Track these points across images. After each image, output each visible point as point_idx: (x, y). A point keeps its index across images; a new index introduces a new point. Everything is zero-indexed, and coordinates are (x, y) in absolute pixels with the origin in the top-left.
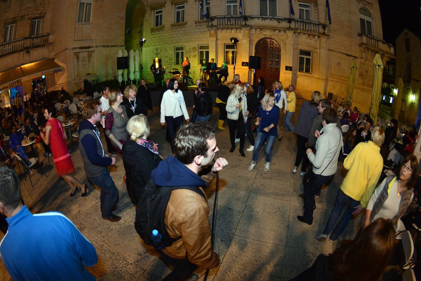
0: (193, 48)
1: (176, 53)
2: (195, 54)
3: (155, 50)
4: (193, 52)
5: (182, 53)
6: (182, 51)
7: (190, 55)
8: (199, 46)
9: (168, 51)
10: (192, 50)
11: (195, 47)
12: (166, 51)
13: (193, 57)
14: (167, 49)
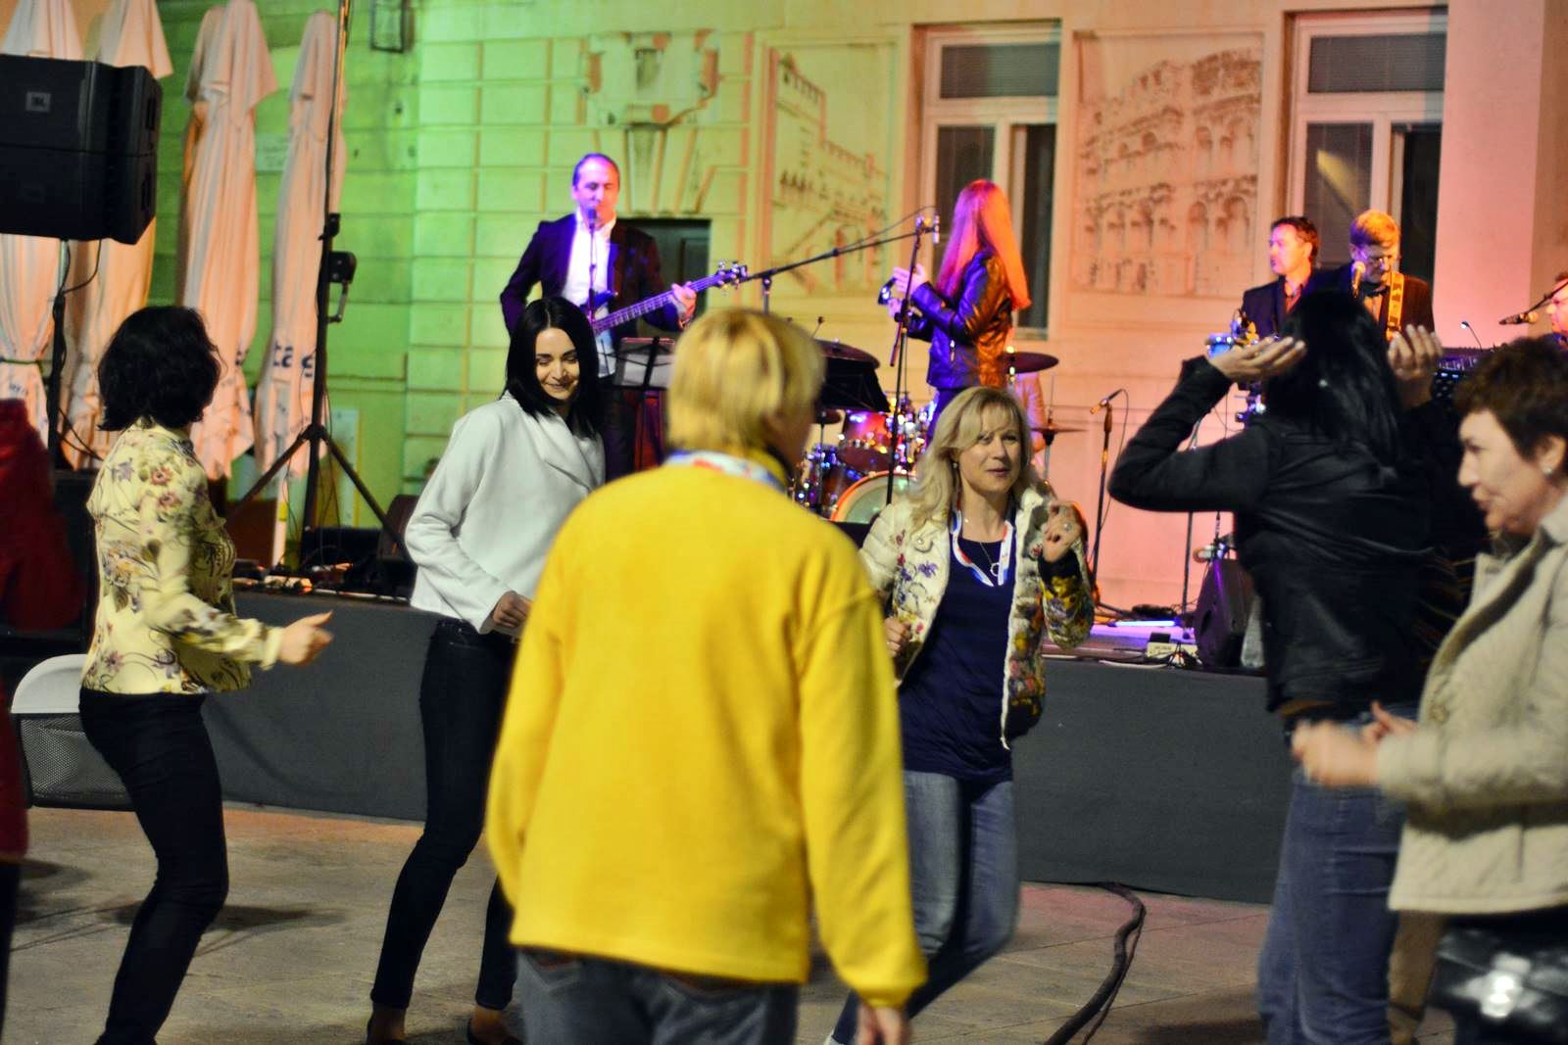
0: (1204, 73)
1: (944, 132)
2: (1240, 164)
3: (619, 63)
4: (1206, 143)
5: (1040, 139)
6: (1034, 112)
7: (1163, 191)
8: (1306, 31)
9: (813, 90)
10: (1187, 98)
11: (1237, 46)
12: (787, 93)
13: (1198, 216)
14: (805, 64)
